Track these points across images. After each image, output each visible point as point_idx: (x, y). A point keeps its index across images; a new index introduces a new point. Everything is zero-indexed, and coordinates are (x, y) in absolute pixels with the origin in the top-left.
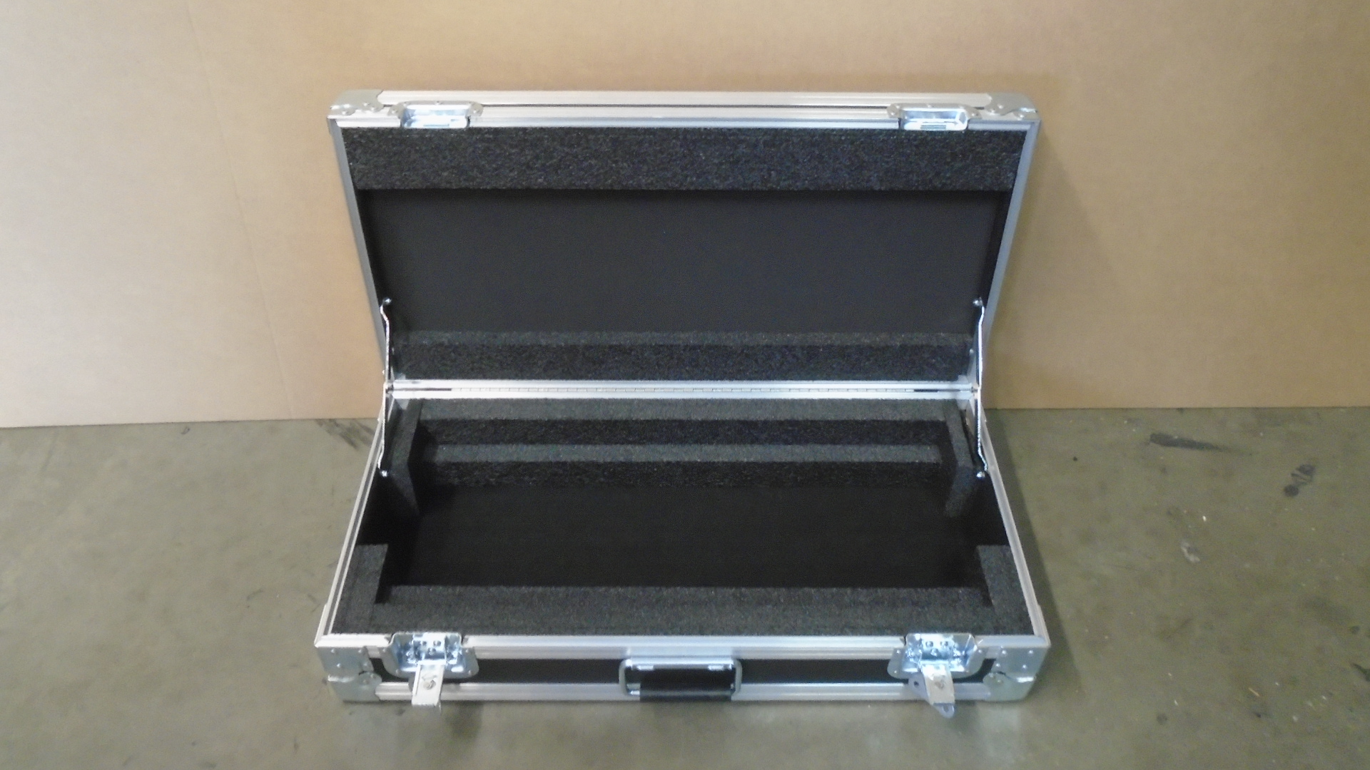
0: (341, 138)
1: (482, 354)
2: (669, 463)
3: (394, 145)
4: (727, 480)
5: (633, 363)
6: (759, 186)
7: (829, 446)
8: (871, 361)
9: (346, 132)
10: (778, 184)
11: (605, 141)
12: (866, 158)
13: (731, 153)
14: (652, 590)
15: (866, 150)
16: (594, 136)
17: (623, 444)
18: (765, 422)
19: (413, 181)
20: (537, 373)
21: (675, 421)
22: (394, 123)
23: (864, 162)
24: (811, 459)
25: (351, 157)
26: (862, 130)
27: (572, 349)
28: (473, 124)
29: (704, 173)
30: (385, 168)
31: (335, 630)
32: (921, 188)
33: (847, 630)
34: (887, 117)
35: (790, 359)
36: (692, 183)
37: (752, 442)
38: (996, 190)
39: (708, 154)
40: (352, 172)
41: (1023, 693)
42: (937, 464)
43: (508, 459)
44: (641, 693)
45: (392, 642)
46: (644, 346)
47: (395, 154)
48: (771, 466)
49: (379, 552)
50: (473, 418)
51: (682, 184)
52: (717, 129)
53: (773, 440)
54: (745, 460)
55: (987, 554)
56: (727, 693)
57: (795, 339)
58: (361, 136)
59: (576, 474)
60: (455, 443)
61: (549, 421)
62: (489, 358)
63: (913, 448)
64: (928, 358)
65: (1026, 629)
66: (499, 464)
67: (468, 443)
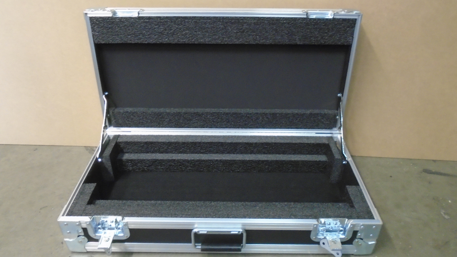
0: (89, 21)
1: (143, 116)
2: (217, 160)
3: (110, 24)
4: (240, 169)
5: (203, 120)
6: (252, 42)
7: (282, 155)
8: (298, 120)
9: (91, 18)
10: (260, 42)
11: (191, 22)
12: (294, 30)
13: (241, 27)
14: (208, 203)
15: (294, 27)
16: (187, 20)
17: (198, 153)
18: (256, 143)
19: (117, 40)
20: (165, 125)
21: (219, 143)
22: (110, 15)
23: (293, 32)
24: (275, 159)
25: (93, 30)
26: (292, 18)
27: (179, 114)
28: (140, 15)
29: (231, 36)
30: (106, 34)
31: (68, 215)
32: (316, 44)
33: (292, 216)
34: (301, 13)
35: (266, 119)
36: (226, 41)
37: (251, 153)
38: (346, 44)
39: (232, 28)
40: (93, 35)
42: (326, 161)
43: (152, 158)
44: (201, 247)
45: (92, 219)
46: (207, 113)
47: (110, 28)
48: (258, 162)
49: (92, 186)
50: (138, 141)
51: (222, 42)
52: (236, 17)
53: (259, 152)
54: (248, 159)
55: (350, 189)
56: (240, 247)
57: (268, 111)
58: (96, 21)
59: (180, 165)
60: (131, 153)
61: (169, 142)
62: (146, 118)
63: (316, 156)
64: (321, 119)
65: (371, 217)
66: (148, 160)
67: (137, 153)
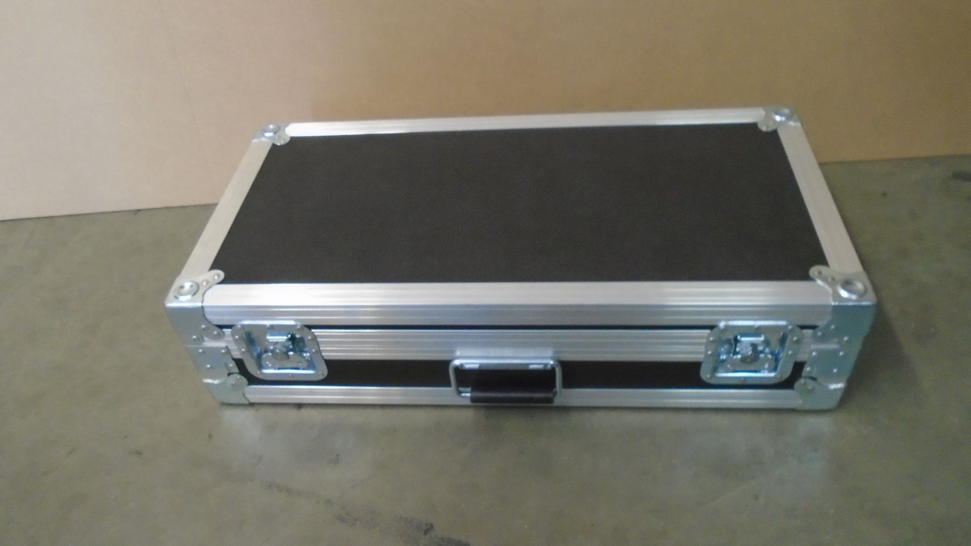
41: (833, 402)
44: (471, 394)
56: (550, 395)
